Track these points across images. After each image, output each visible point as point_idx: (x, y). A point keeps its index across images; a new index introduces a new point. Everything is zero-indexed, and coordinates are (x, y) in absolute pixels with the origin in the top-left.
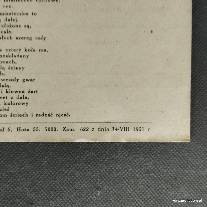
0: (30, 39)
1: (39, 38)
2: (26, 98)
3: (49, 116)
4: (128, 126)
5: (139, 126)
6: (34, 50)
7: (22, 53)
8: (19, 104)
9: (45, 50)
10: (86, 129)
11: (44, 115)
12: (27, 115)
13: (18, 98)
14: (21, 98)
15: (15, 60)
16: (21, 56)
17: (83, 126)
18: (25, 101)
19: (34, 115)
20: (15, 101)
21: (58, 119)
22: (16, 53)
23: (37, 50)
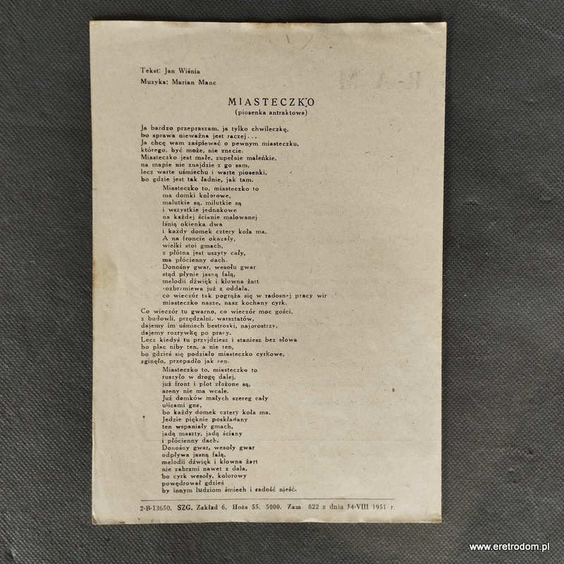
0: (250, 400)
1: (260, 399)
2: (244, 469)
3: (271, 490)
4: (366, 503)
5: (379, 503)
6: (254, 413)
7: (240, 416)
8: (236, 476)
9: (267, 413)
10: (316, 507)
11: (265, 490)
12: (244, 490)
13: (234, 469)
14: (238, 469)
15: (231, 424)
16: (238, 420)
17: (312, 502)
18: (242, 473)
19: (254, 489)
20: (230, 472)
21: (282, 495)
22: (232, 417)
23: (258, 412)
